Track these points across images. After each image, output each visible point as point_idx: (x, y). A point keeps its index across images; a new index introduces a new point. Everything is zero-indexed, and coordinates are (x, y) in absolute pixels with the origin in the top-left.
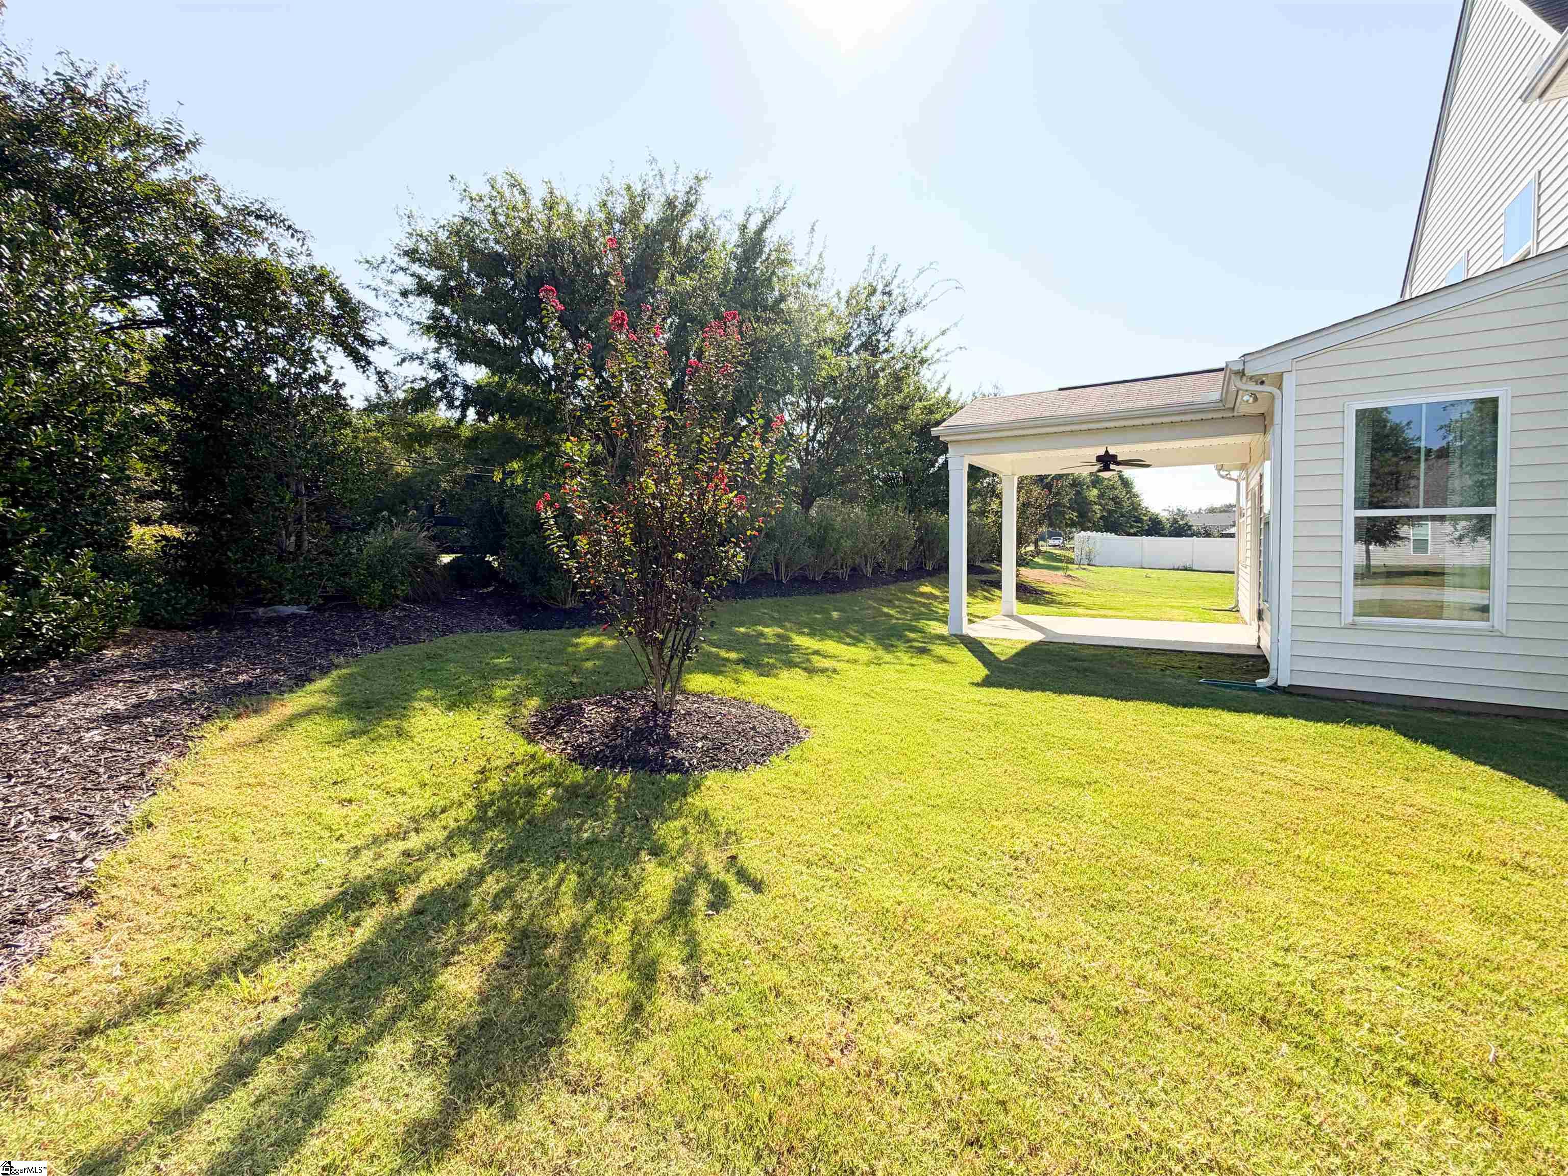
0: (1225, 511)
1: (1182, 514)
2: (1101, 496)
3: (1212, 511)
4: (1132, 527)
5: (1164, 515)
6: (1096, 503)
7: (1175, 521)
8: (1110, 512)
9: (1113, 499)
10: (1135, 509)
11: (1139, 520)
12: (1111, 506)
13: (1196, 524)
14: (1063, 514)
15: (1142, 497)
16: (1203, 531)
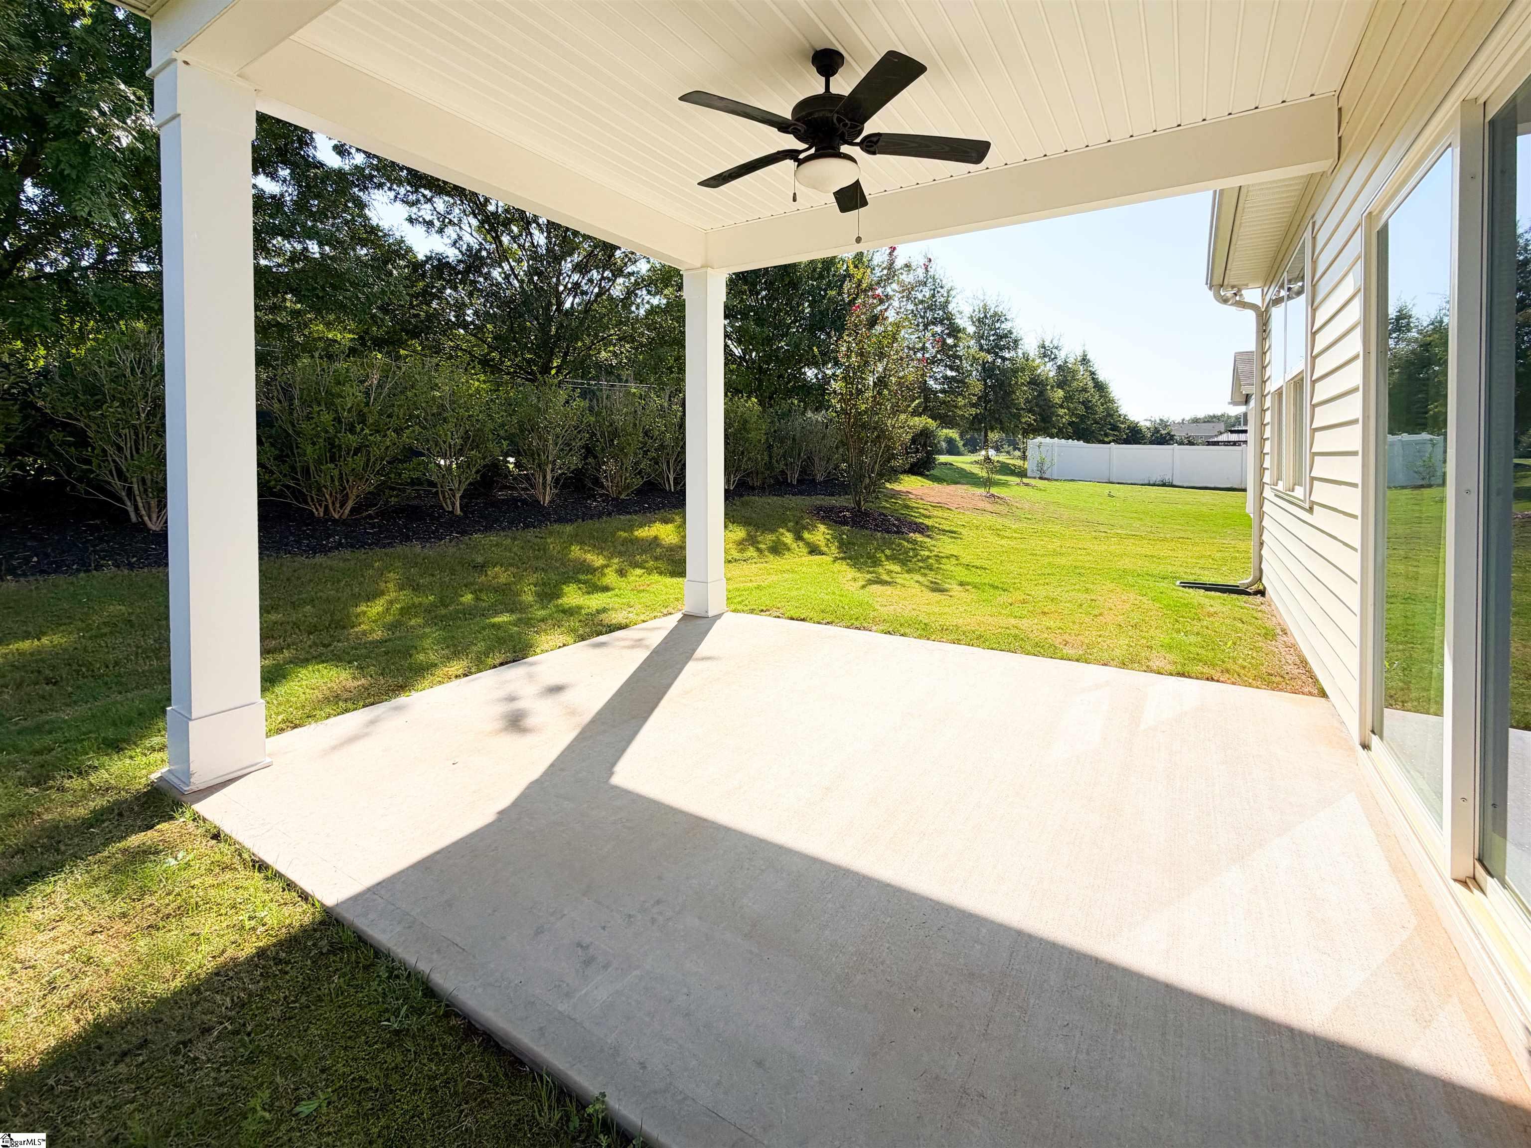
0: (1208, 422)
1: (1164, 423)
2: (1068, 398)
3: (1196, 421)
4: (1106, 435)
5: (1144, 424)
6: (1061, 406)
7: (1157, 430)
8: (1082, 418)
9: (1083, 403)
10: (1111, 416)
11: (1115, 428)
12: (1081, 410)
13: (1178, 434)
14: (1018, 417)
15: (1120, 403)
16: (1186, 441)
